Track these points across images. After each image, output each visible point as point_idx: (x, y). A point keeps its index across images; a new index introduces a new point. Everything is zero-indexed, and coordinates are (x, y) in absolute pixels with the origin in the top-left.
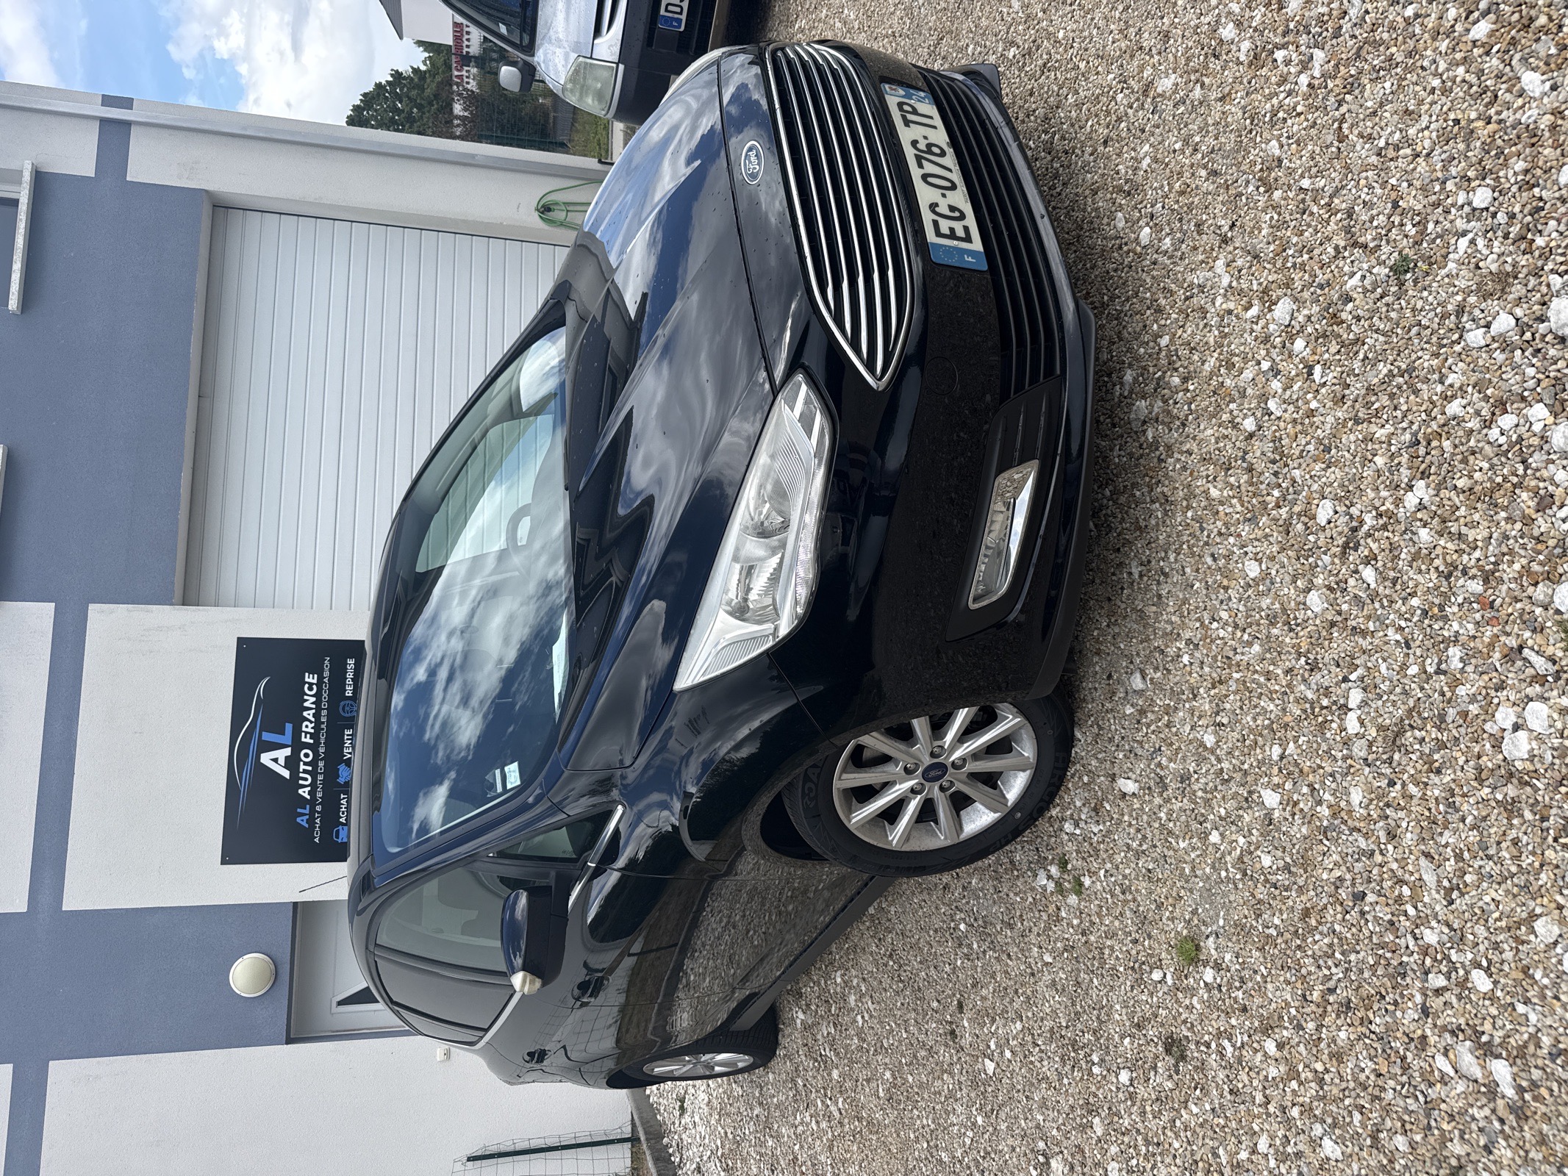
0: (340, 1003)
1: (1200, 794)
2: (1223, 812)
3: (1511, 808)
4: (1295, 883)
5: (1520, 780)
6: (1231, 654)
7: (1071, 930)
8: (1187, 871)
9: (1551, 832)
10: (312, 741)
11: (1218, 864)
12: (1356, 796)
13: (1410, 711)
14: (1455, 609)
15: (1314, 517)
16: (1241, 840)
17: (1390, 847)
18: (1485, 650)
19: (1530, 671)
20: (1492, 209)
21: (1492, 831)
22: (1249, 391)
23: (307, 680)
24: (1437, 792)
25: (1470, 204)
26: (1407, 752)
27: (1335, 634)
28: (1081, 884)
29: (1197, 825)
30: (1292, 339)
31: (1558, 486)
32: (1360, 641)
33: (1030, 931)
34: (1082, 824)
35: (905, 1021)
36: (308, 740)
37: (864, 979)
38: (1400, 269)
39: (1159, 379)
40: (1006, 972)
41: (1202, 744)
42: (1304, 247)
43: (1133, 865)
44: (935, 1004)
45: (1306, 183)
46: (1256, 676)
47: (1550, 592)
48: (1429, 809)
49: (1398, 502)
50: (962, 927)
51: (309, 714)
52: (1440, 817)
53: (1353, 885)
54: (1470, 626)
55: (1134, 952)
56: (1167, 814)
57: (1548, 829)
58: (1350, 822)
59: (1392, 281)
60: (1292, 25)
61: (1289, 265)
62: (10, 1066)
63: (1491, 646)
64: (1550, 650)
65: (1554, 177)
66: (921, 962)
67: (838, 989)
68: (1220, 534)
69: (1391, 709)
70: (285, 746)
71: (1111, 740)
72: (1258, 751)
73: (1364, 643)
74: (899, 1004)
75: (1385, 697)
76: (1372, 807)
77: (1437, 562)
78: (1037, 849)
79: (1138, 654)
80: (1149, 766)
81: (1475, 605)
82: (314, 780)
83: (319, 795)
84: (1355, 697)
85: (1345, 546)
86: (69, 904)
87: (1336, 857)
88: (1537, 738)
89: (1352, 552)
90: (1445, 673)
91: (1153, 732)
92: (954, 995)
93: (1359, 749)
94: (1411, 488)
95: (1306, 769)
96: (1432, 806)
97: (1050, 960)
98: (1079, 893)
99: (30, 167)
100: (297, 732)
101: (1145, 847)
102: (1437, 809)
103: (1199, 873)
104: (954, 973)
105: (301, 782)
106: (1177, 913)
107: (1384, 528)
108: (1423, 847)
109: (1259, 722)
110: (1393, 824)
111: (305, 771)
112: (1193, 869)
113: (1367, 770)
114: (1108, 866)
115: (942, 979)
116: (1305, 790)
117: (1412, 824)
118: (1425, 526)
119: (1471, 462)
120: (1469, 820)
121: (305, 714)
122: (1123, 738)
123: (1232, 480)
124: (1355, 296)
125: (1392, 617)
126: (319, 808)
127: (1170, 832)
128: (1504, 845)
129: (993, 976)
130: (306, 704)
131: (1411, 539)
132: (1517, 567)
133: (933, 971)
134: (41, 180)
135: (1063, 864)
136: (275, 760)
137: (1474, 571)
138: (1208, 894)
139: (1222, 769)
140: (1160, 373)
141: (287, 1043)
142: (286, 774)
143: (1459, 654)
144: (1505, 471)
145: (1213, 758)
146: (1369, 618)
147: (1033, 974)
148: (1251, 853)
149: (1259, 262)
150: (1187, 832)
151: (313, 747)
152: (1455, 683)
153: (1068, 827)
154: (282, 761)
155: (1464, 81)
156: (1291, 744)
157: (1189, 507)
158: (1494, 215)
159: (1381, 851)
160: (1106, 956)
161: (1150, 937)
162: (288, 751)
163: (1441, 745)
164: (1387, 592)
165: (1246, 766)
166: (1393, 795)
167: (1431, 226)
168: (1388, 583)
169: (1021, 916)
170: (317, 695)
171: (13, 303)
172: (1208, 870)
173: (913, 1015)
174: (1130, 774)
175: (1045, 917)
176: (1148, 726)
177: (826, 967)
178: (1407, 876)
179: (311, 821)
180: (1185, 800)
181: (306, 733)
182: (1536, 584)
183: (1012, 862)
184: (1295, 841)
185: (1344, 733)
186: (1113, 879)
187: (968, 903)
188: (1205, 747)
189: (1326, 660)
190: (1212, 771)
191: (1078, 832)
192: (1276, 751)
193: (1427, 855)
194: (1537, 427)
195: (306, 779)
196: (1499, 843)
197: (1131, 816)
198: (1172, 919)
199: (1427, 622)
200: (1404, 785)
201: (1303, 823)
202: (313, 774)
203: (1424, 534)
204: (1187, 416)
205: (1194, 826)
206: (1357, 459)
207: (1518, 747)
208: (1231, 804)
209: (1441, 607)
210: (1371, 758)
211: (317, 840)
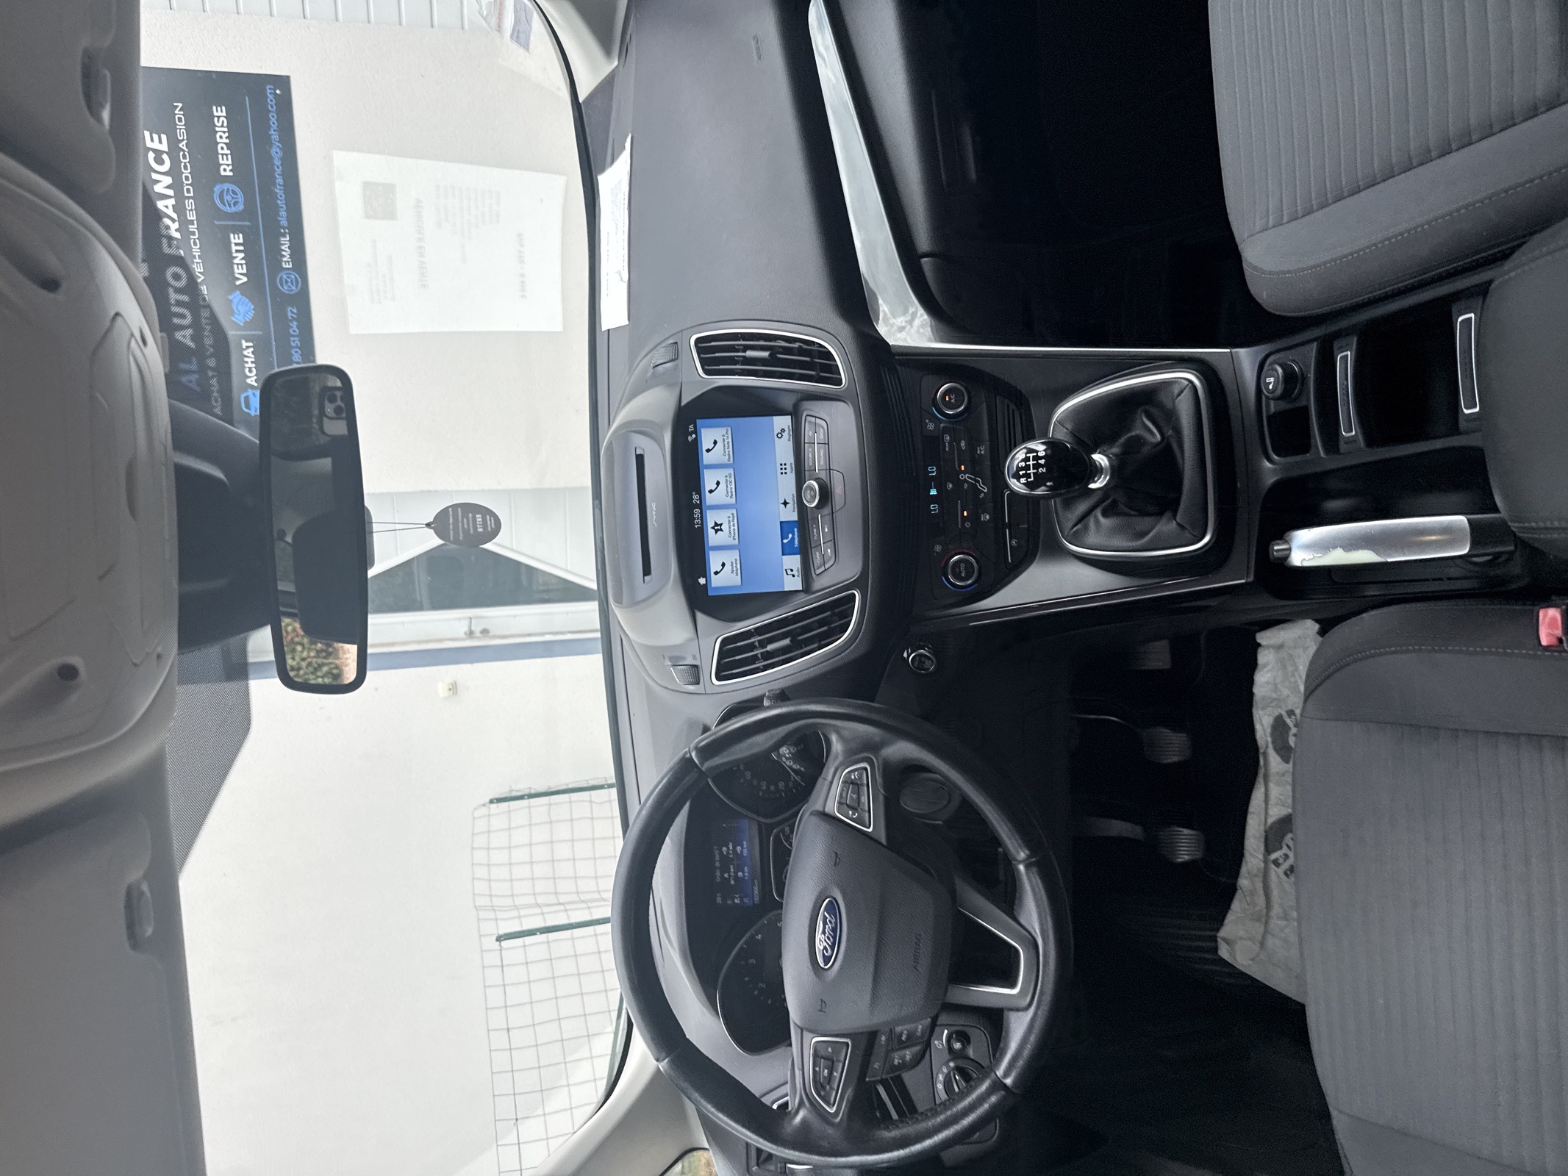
23: (149, 145)
51: (166, 207)
121: (160, 205)
170: (173, 173)
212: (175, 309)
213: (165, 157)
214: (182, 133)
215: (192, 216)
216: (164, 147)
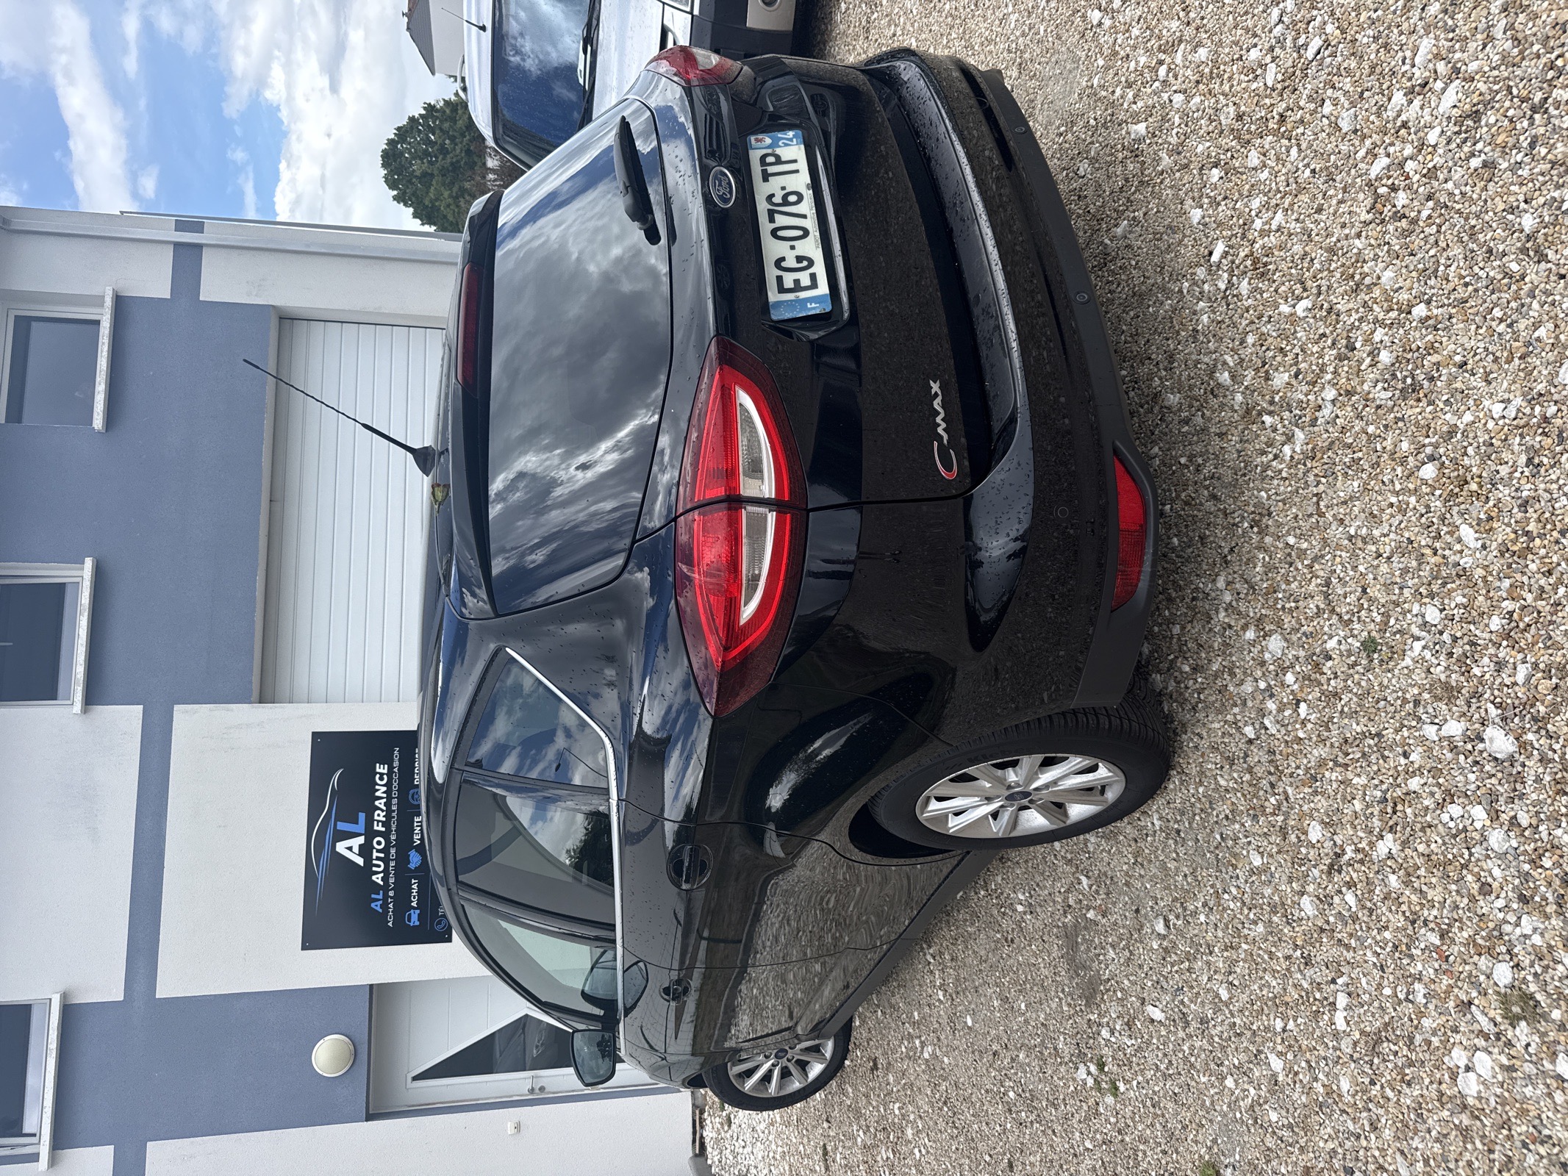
0: (415, 1078)
1: (1216, 1039)
2: (1236, 1062)
3: (1465, 1133)
4: (1297, 1142)
5: (1472, 1112)
6: (1240, 926)
7: (1109, 1126)
8: (1208, 1103)
9: (1497, 1163)
10: (383, 829)
11: (1233, 1105)
12: (1345, 1085)
13: (1386, 1025)
14: (1419, 952)
15: (1306, 833)
16: (1252, 1091)
17: (1373, 1136)
18: (1442, 995)
19: (1476, 1027)
20: (1439, 627)
21: (1452, 1148)
22: (1250, 704)
23: (378, 770)
24: (1408, 1102)
25: (1423, 616)
26: (1385, 1061)
27: (1325, 940)
28: (1117, 1089)
29: (1215, 1066)
30: (1284, 670)
31: (1494, 880)
32: (1345, 952)
33: (1072, 1116)
34: (1117, 1034)
35: (961, 1165)
36: (380, 828)
37: (920, 1117)
38: (1370, 646)
39: (1172, 661)
40: (1052, 1146)
41: (1217, 996)
42: (1292, 595)
43: (1161, 1084)
44: (987, 1158)
45: (1291, 540)
46: (1261, 952)
47: (1491, 965)
48: (1403, 1113)
49: (1372, 845)
50: (1011, 1094)
51: (380, 804)
52: (1411, 1123)
53: (1344, 1159)
54: (1431, 971)
55: (1163, 1162)
56: (1189, 1048)
57: (1494, 1161)
58: (1340, 1105)
59: (1364, 654)
60: (1277, 399)
61: (1279, 606)
62: (112, 1147)
63: (1448, 992)
64: (1492, 1013)
65: (1486, 621)
66: (973, 1115)
67: (896, 1120)
68: (1227, 817)
69: (1371, 1019)
70: (359, 835)
71: (1141, 966)
72: (1264, 1018)
73: (1349, 955)
74: (954, 1148)
75: (1366, 1008)
76: (1357, 1097)
77: (1404, 907)
78: (1078, 1044)
79: (1162, 899)
80: (1173, 1001)
81: (1434, 954)
82: (387, 866)
83: (392, 881)
84: (1342, 1000)
85: (1331, 866)
86: (161, 993)
87: (1329, 1130)
88: (1483, 1083)
89: (1336, 874)
90: (1412, 1002)
91: (1177, 972)
92: (1005, 1154)
93: (1346, 1046)
94: (1382, 837)
95: (1304, 1047)
96: (1405, 1111)
97: (1091, 1147)
98: (1115, 1095)
99: (111, 293)
100: (370, 821)
101: (1171, 1072)
102: (1409, 1115)
103: (1218, 1108)
104: (1004, 1133)
105: (374, 869)
106: (1200, 1138)
107: (1362, 862)
108: (1399, 1145)
109: (1264, 993)
110: (1375, 1117)
111: (378, 859)
112: (1212, 1103)
113: (1353, 1065)
114: (1140, 1078)
115: (994, 1136)
116: (1303, 1064)
117: (1390, 1122)
118: (1394, 873)
119: (1428, 834)
120: (1434, 1133)
121: (377, 803)
122: (1151, 968)
123: (1235, 775)
124: (1334, 656)
125: (1369, 941)
126: (391, 893)
127: (1192, 1065)
128: (1460, 1163)
129: (1040, 1145)
130: (378, 794)
131: (1383, 880)
132: (1465, 934)
133: (984, 1127)
134: (121, 303)
135: (1101, 1066)
136: (350, 849)
137: (1432, 925)
138: (1225, 1128)
139: (1234, 1023)
140: (1172, 656)
141: (367, 1120)
142: (360, 861)
143: (1423, 991)
144: (1455, 851)
145: (1227, 1012)
146: (1351, 935)
147: (1075, 1155)
148: (1260, 1105)
149: (1254, 593)
150: (1207, 1070)
151: (385, 835)
152: (1421, 1015)
153: (1105, 1033)
154: (356, 849)
155: (1415, 508)
156: (1291, 1022)
157: (1201, 783)
158: (1441, 633)
159: (1366, 1137)
160: (1140, 1159)
161: (1177, 1153)
162: (361, 840)
163: (1411, 1064)
164: (1365, 919)
165: (1254, 1027)
166: (1374, 1092)
167: (1392, 622)
168: (1365, 911)
169: (1064, 1099)
170: (388, 785)
171: (98, 422)
172: (1225, 1108)
173: (967, 1161)
174: (1157, 1003)
175: (1085, 1108)
176: (1172, 966)
177: (885, 1096)
178: (1386, 1166)
179: (385, 906)
180: (1204, 1041)
181: (378, 821)
182: (1480, 955)
183: (1055, 1049)
184: (1296, 1106)
185: (1333, 1027)
186: (1144, 1092)
187: (1016, 1074)
188: (1220, 999)
189: (1318, 959)
190: (1226, 1022)
191: (1113, 1039)
192: (1279, 1024)
193: (1402, 1152)
194: (1478, 825)
195: (379, 866)
196: (1457, 1161)
197: (1158, 1040)
198: (1196, 1142)
199: (1397, 954)
200: (1382, 1087)
201: (1303, 1093)
202: (386, 860)
203: (1393, 879)
204: (1197, 703)
205: (1213, 1066)
206: (1339, 796)
207: (1469, 1086)
208: (1244, 1057)
209: (1408, 948)
210: (1356, 1056)
211: (390, 924)
212: (374, 862)
213: (385, 777)
214: (396, 764)
215: (394, 808)
216: (385, 771)
